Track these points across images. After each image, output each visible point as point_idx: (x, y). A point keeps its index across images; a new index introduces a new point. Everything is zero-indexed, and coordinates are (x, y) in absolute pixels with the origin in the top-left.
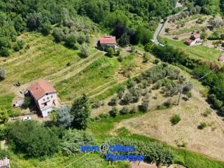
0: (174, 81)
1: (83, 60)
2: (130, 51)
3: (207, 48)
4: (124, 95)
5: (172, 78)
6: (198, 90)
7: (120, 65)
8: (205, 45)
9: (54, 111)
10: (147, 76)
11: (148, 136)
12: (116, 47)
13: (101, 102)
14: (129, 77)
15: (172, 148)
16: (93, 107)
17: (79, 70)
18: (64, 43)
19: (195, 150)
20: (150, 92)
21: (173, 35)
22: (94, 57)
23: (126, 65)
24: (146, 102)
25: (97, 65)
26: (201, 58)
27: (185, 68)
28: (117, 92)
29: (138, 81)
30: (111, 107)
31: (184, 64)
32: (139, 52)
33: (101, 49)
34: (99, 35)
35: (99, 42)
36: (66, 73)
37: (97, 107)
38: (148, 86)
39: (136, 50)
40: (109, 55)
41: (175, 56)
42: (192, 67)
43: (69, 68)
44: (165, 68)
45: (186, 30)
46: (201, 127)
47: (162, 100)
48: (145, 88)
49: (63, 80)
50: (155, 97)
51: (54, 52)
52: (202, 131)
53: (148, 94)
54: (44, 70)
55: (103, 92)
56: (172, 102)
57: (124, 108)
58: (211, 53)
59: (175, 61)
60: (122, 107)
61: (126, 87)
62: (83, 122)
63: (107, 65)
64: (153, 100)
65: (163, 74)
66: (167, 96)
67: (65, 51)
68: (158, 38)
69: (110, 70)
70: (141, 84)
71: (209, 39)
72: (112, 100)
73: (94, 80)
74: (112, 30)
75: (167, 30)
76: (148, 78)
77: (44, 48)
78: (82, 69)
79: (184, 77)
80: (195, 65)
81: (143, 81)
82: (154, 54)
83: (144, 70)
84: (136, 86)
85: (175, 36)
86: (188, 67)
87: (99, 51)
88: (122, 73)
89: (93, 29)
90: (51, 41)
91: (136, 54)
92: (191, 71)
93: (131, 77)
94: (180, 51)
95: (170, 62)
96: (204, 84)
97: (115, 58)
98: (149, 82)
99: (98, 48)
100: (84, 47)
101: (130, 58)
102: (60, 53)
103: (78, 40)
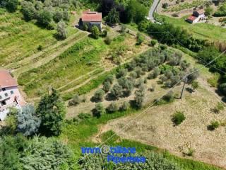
0: (175, 67)
1: (59, 43)
2: (120, 32)
3: (213, 26)
4: (111, 87)
5: (172, 64)
6: (205, 78)
7: (107, 49)
8: (210, 22)
9: (12, 113)
10: (141, 62)
11: (143, 142)
12: (102, 26)
13: (81, 97)
14: (118, 63)
15: (176, 159)
16: (71, 105)
17: (54, 56)
18: (35, 21)
19: (206, 160)
20: (145, 82)
21: (172, 11)
22: (75, 39)
23: (115, 48)
24: (140, 96)
25: (77, 48)
26: (207, 38)
27: (189, 51)
28: (103, 84)
29: (129, 68)
30: (94, 103)
31: (186, 45)
32: (131, 32)
33: (84, 29)
34: (81, 11)
35: (81, 19)
36: (36, 60)
37: (76, 104)
38: (143, 74)
39: (127, 30)
40: (93, 36)
41: (175, 36)
42: (196, 50)
43: (41, 53)
44: (164, 51)
45: (187, 6)
46: (211, 128)
47: (160, 92)
48: (138, 77)
49: (31, 69)
50: (152, 89)
51: (22, 33)
52: (214, 132)
53: (143, 85)
54: (7, 56)
55: (84, 83)
56: (173, 95)
57: (111, 105)
58: (218, 32)
59: (176, 43)
60: (109, 103)
61: (114, 76)
62: (54, 126)
63: (91, 48)
64: (150, 93)
65: (161, 58)
66: (166, 87)
67: (38, 31)
68: (155, 15)
69: (95, 55)
70: (133, 72)
71: (215, 15)
72: (96, 94)
73: (74, 68)
74: (98, 5)
75: (164, 6)
76: (142, 64)
77: (8, 28)
78: (58, 54)
79: (188, 62)
80: (200, 46)
81: (137, 69)
82: (150, 34)
83: (137, 55)
84: (127, 75)
85: (174, 13)
86: (191, 49)
87: (81, 31)
88: (109, 59)
89: (74, 4)
90: (20, 19)
91: (127, 35)
92: (195, 54)
93: (122, 64)
94: (181, 30)
95: (170, 43)
96: (212, 70)
97: (101, 39)
98: (144, 70)
99: (79, 27)
100: (60, 26)
101: (120, 40)
102: (30, 35)
103: (53, 18)
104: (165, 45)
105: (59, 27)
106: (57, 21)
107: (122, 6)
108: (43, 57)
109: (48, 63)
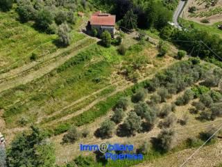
1: (60, 51)
2: (138, 39)
7: (121, 61)
12: (115, 31)
13: (80, 130)
14: (135, 80)
16: (65, 141)
17: (50, 68)
18: (34, 22)
20: (173, 110)
21: (201, 16)
22: (80, 46)
23: (131, 60)
24: (167, 135)
25: (82, 59)
28: (114, 110)
29: (150, 88)
32: (151, 39)
33: (93, 35)
34: (91, 13)
35: (89, 22)
36: (27, 72)
37: (73, 140)
38: (169, 98)
39: (146, 37)
40: (104, 44)
43: (34, 63)
44: (197, 66)
47: (196, 127)
48: (163, 101)
49: (18, 85)
50: (182, 121)
55: (88, 108)
59: (211, 55)
61: (129, 98)
63: (100, 59)
65: (194, 76)
67: (33, 36)
69: (104, 68)
70: (156, 94)
72: (103, 127)
73: (76, 85)
74: (112, 7)
75: (191, 10)
76: (169, 84)
81: (159, 89)
83: (160, 70)
85: (204, 18)
87: (89, 37)
88: (123, 74)
89: (83, 5)
90: (14, 20)
91: (147, 43)
93: (139, 81)
97: (114, 48)
98: (170, 92)
99: (86, 32)
100: (62, 29)
101: (138, 50)
102: (24, 40)
103: (55, 19)
104: (198, 58)
105: (60, 31)
106: (59, 23)
107: (141, 8)
108: (36, 70)
109: (41, 78)
